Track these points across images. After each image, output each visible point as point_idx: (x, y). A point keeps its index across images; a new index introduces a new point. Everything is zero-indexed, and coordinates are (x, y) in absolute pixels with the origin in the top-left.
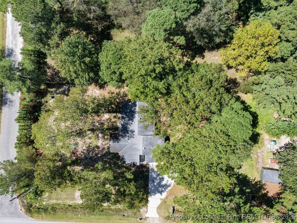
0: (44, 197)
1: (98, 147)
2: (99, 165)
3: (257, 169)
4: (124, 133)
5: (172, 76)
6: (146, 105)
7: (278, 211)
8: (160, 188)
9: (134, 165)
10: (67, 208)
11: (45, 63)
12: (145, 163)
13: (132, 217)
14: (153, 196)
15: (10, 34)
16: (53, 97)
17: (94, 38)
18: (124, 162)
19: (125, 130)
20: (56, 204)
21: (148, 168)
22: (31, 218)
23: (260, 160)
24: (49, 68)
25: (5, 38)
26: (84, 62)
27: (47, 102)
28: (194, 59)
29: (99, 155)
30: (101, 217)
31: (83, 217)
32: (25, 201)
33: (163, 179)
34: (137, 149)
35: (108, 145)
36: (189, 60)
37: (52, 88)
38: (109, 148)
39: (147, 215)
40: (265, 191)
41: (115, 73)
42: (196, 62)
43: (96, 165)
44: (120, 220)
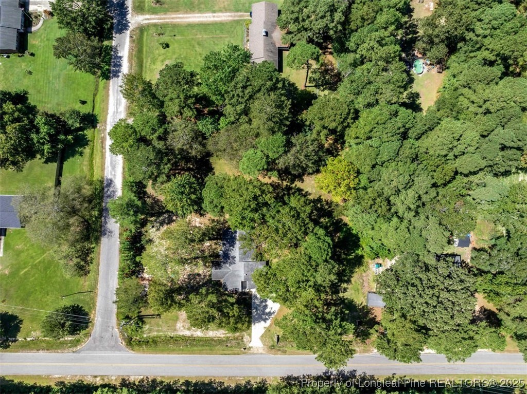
0: (144, 329)
1: (199, 275)
2: (203, 290)
3: (363, 293)
4: (226, 259)
5: (265, 208)
6: (245, 233)
7: (377, 331)
8: (264, 316)
9: (236, 291)
10: (168, 340)
11: (145, 193)
12: (247, 290)
13: (235, 347)
14: (257, 324)
15: (109, 165)
16: (153, 227)
17: (193, 166)
18: (226, 289)
19: (226, 256)
20: (157, 337)
21: (251, 295)
22: (132, 352)
23: (365, 284)
24: (148, 197)
25: (104, 169)
26: (190, 198)
27: (146, 232)
28: (293, 183)
29: (201, 283)
30: (204, 348)
31: (185, 348)
32: (126, 334)
33: (266, 306)
34: (238, 276)
35: (209, 273)
36: (289, 184)
37: (152, 217)
38: (210, 275)
39: (250, 345)
40: (373, 316)
41: (216, 206)
42: (296, 186)
43: (200, 291)
44: (223, 350)
